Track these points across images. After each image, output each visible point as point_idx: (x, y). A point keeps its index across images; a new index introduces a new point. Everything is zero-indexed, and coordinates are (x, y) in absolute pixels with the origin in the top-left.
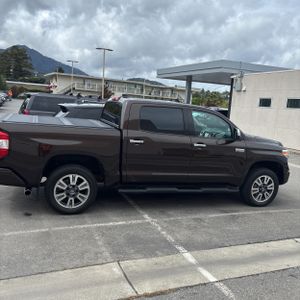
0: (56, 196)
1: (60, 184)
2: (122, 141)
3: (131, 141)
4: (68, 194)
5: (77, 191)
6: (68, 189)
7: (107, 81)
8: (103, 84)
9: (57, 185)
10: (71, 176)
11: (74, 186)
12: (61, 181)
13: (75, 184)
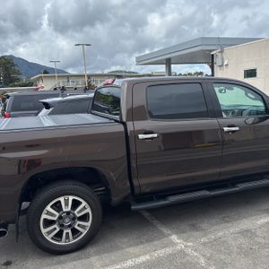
0: (44, 231)
1: (48, 213)
2: (127, 137)
3: (141, 136)
4: (62, 226)
5: (74, 218)
6: (60, 218)
7: (89, 76)
8: (86, 79)
9: (44, 216)
10: (62, 199)
11: (68, 213)
12: (48, 208)
13: (69, 209)
